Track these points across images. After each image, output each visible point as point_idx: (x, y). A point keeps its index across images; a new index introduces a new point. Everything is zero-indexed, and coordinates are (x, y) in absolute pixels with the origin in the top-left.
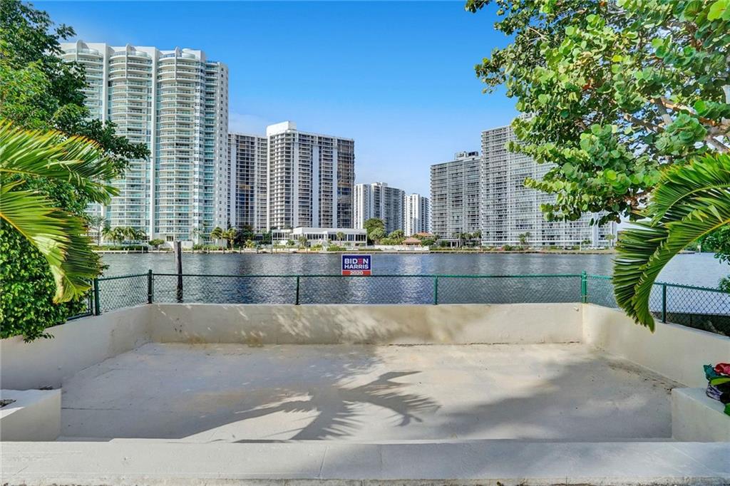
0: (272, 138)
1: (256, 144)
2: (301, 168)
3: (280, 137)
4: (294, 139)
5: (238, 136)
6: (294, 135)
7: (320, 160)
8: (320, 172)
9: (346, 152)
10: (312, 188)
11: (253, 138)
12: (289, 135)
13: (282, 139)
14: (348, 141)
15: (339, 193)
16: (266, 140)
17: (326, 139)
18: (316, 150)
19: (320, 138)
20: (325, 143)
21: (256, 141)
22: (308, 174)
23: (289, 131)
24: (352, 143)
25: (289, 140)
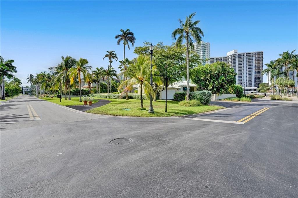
0: (228, 57)
1: (223, 60)
2: (239, 66)
3: (231, 56)
4: (236, 56)
5: (216, 58)
6: (236, 55)
7: (247, 62)
8: (247, 66)
9: (259, 57)
10: (243, 72)
11: (222, 58)
12: (234, 55)
13: (232, 57)
14: (260, 53)
15: (255, 73)
16: (226, 58)
17: (250, 53)
18: (245, 59)
19: (247, 54)
20: (249, 55)
21: (223, 58)
22: (242, 68)
23: (234, 54)
24: (263, 53)
25: (234, 56)
